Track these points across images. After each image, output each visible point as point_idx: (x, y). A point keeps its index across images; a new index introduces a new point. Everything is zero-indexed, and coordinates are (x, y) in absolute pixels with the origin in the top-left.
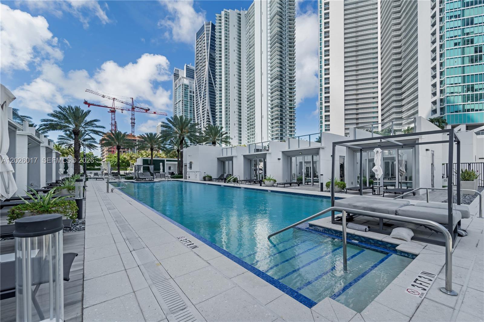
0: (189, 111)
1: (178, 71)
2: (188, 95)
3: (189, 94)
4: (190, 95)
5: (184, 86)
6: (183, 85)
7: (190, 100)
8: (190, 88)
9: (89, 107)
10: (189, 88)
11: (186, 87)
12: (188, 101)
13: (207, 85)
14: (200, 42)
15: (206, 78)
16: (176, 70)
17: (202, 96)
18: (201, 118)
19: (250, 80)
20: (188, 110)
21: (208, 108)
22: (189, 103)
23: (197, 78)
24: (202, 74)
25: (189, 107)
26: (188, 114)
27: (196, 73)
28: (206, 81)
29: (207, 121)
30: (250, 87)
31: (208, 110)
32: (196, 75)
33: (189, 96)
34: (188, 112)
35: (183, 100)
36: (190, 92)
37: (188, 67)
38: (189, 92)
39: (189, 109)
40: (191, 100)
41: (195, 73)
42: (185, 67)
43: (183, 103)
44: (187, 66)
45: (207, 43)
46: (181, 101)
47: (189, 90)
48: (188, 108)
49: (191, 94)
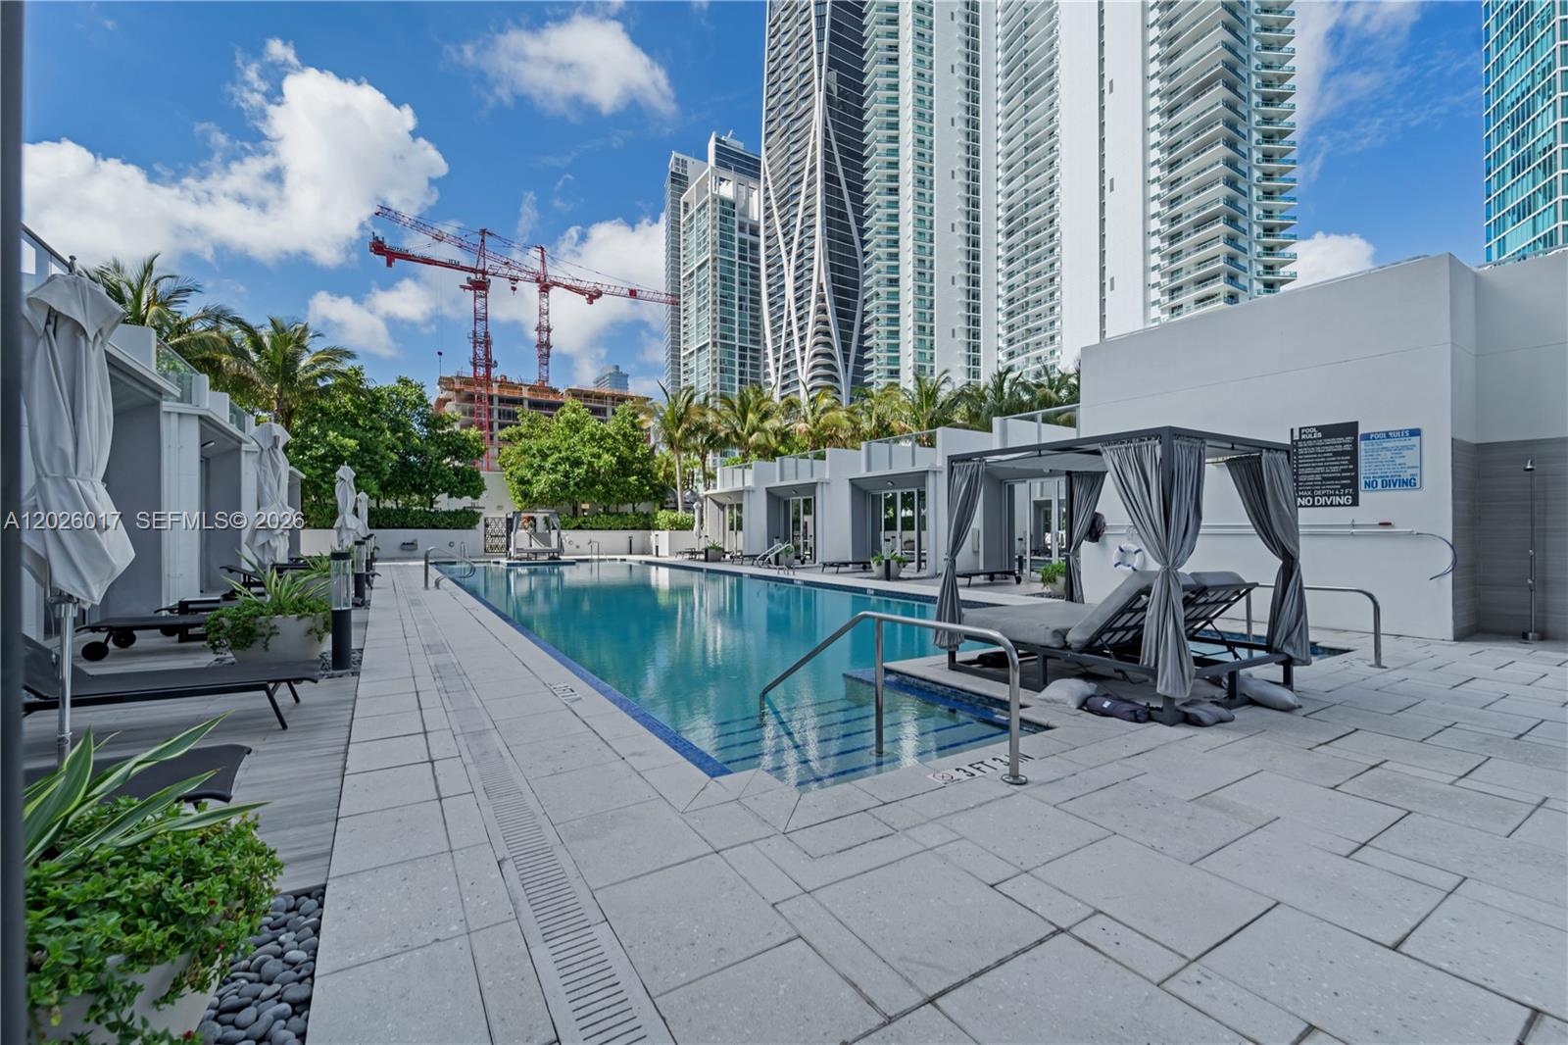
0: (736, 301)
1: (684, 163)
2: (732, 239)
3: (736, 235)
4: (742, 241)
5: (718, 206)
6: (714, 201)
7: (741, 258)
8: (740, 214)
9: (389, 264)
10: (736, 211)
11: (727, 209)
12: (732, 263)
13: (819, 186)
14: (786, 20)
15: (814, 159)
16: (677, 159)
17: (797, 234)
18: (789, 324)
19: (1026, 135)
20: (733, 297)
21: (823, 280)
22: (736, 269)
23: (770, 166)
24: (794, 148)
25: (736, 285)
26: (733, 314)
27: (768, 149)
28: (812, 171)
29: (817, 333)
30: (1026, 163)
31: (822, 288)
32: (768, 158)
33: (736, 243)
34: (733, 306)
35: (715, 259)
36: (742, 229)
37: (724, 143)
38: (736, 227)
39: (736, 294)
40: (745, 259)
41: (763, 149)
42: (712, 145)
43: (715, 269)
44: (718, 140)
45: (820, 18)
46: (710, 264)
47: (736, 219)
48: (733, 289)
49: (743, 236)
